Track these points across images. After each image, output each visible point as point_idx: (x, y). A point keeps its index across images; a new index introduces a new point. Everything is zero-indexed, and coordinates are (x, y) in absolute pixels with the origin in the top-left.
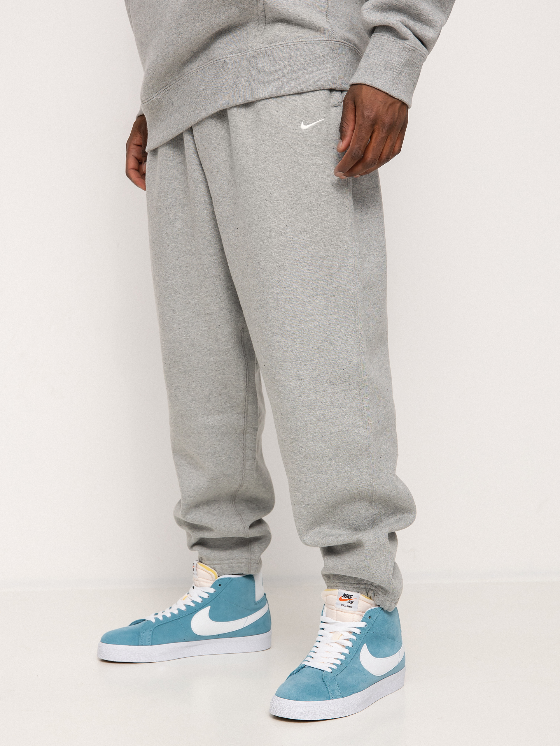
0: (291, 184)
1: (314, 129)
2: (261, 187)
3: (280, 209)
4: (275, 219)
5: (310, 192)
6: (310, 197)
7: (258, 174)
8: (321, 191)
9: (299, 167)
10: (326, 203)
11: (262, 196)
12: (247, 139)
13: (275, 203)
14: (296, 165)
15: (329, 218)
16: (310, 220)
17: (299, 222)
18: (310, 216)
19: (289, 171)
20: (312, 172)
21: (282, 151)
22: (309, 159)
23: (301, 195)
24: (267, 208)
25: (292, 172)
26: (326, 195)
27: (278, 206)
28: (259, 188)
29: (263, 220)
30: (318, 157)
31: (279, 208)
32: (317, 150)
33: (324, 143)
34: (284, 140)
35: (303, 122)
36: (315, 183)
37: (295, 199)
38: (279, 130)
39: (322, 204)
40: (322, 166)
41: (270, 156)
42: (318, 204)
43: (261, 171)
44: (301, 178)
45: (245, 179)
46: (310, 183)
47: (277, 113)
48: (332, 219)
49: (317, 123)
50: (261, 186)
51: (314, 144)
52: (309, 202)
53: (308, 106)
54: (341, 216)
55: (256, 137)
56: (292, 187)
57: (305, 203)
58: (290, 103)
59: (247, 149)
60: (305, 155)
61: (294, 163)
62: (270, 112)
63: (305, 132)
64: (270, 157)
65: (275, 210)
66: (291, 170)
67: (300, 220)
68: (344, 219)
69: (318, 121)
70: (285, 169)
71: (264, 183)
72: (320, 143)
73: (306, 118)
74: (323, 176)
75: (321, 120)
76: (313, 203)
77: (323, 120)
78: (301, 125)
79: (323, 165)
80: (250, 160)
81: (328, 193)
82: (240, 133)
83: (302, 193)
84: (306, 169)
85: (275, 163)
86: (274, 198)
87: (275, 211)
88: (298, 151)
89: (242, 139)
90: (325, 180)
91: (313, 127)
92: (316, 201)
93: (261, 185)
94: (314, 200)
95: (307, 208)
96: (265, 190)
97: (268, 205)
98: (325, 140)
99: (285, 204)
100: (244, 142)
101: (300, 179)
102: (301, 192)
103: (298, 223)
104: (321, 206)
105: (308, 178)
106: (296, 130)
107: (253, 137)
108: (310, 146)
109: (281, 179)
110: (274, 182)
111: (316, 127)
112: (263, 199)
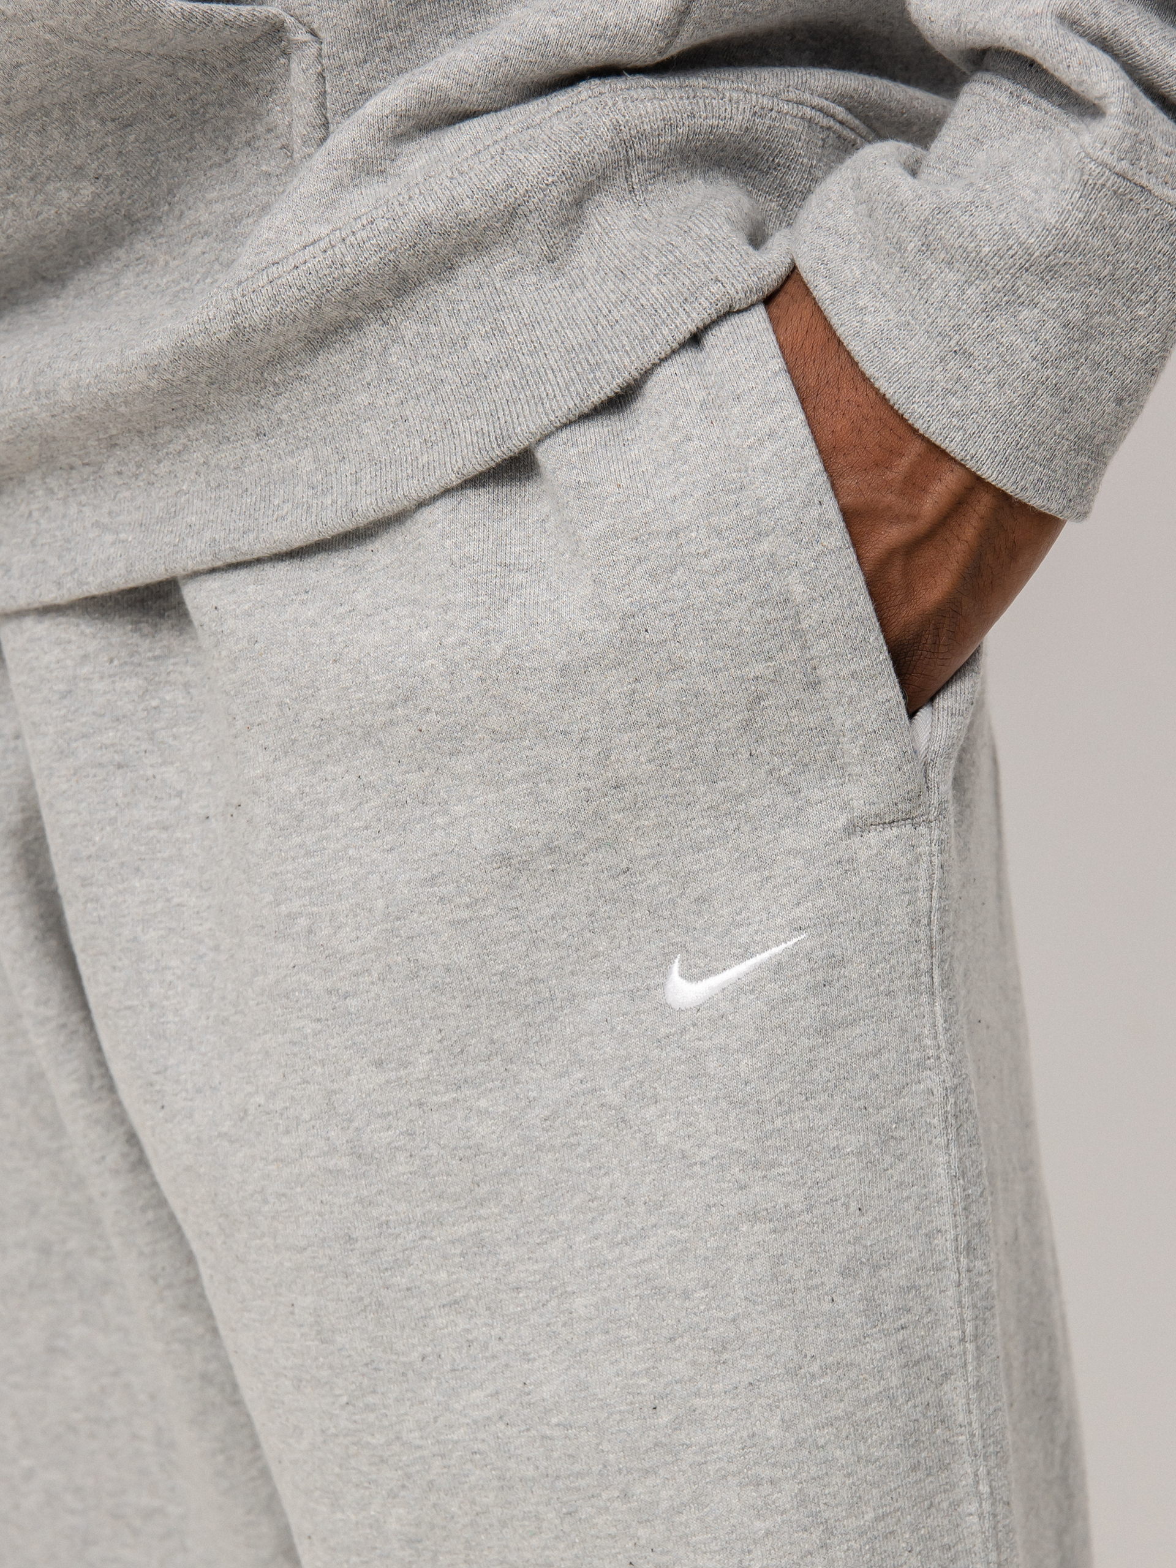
0: (630, 1333)
1: (743, 1001)
2: (470, 1344)
3: (579, 1475)
4: (566, 1528)
5: (746, 1378)
6: (751, 1404)
7: (443, 1275)
8: (815, 1368)
9: (674, 1232)
10: (844, 1434)
11: (478, 1396)
12: (348, 1074)
13: (551, 1439)
14: (653, 1220)
15: (870, 1515)
16: (755, 1542)
17: (694, 1552)
18: (759, 1516)
19: (619, 1259)
20: (751, 1259)
21: (573, 1140)
22: (724, 1185)
23: (697, 1394)
24: (512, 1464)
25: (635, 1265)
26: (844, 1384)
27: (571, 1456)
28: (460, 1353)
29: (504, 1524)
30: (781, 1170)
31: (577, 1467)
32: (769, 1127)
33: (811, 1082)
34: (580, 1075)
35: (676, 967)
36: (772, 1323)
37: (664, 1418)
38: (542, 1023)
39: (822, 1442)
40: (807, 1217)
41: (505, 1174)
42: (800, 1443)
43: (463, 1255)
44: (686, 1295)
45: (361, 1299)
46: (746, 1325)
47: (518, 929)
48: (884, 1516)
49: (760, 967)
50: (470, 1337)
51: (751, 1096)
52: (745, 1434)
53: (695, 867)
54: (929, 1488)
55: (404, 1065)
56: (638, 1350)
57: (723, 1443)
58: (587, 859)
59: (357, 1129)
60: (703, 1164)
61: (642, 1209)
62: (474, 924)
63: (694, 1025)
64: (506, 1180)
65: (558, 1477)
66: (627, 1250)
67: (700, 1537)
68: (945, 1505)
69: (765, 956)
70: (598, 1243)
71: (486, 1325)
72: (785, 1086)
73: (695, 939)
74: (816, 1281)
75: (784, 946)
76: (768, 1439)
77: (790, 943)
78: (669, 986)
79: (809, 1210)
80: (380, 1192)
81: (853, 1374)
82: (306, 1038)
83: (703, 1384)
84: (712, 1243)
85: (537, 1211)
86: (547, 1411)
87: (560, 1484)
88: (661, 1139)
89: (319, 1070)
90: (828, 1298)
91: (738, 990)
92: (787, 1425)
93: (468, 1331)
94: (776, 1421)
95: (733, 1468)
96: (493, 1364)
97: (519, 1452)
98: (811, 1065)
99: (605, 1446)
100: (334, 1092)
101: (687, 1304)
102: (691, 1380)
103: (692, 1556)
104: (821, 1454)
105: (728, 1295)
106: (643, 1017)
107: (379, 1064)
108: (724, 1104)
109: (579, 1304)
110: (541, 1316)
111: (752, 991)
112: (487, 1413)
